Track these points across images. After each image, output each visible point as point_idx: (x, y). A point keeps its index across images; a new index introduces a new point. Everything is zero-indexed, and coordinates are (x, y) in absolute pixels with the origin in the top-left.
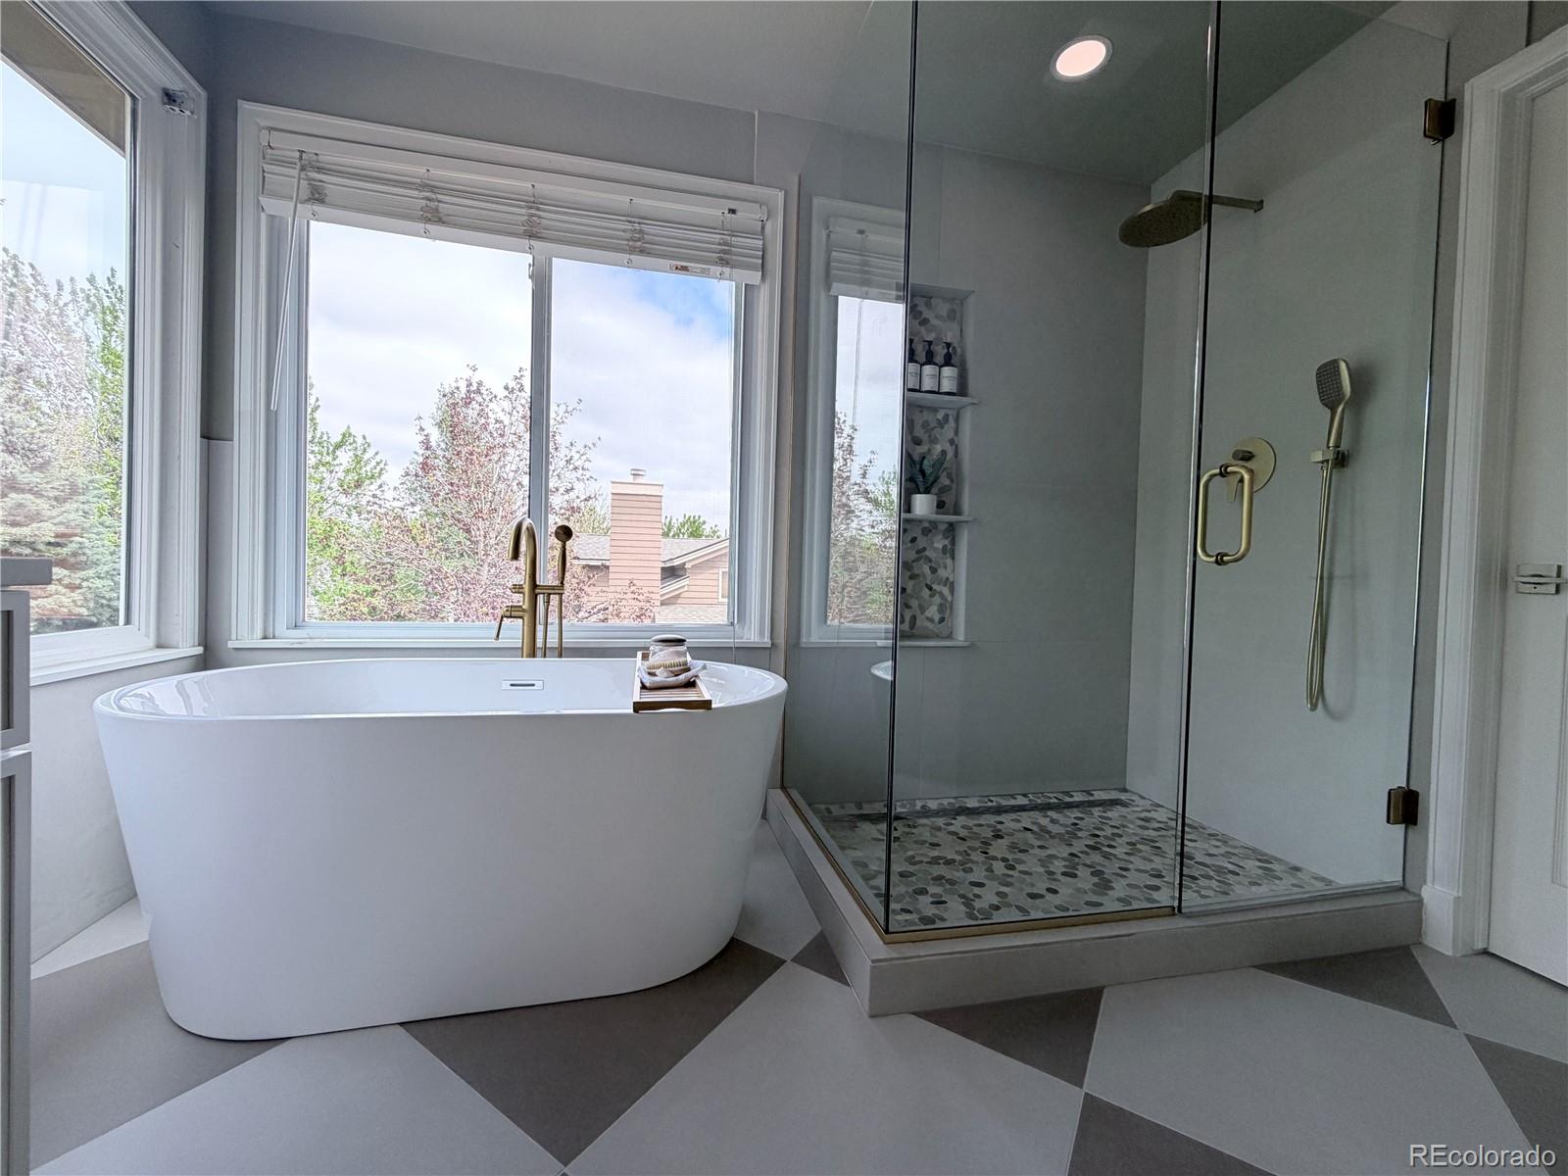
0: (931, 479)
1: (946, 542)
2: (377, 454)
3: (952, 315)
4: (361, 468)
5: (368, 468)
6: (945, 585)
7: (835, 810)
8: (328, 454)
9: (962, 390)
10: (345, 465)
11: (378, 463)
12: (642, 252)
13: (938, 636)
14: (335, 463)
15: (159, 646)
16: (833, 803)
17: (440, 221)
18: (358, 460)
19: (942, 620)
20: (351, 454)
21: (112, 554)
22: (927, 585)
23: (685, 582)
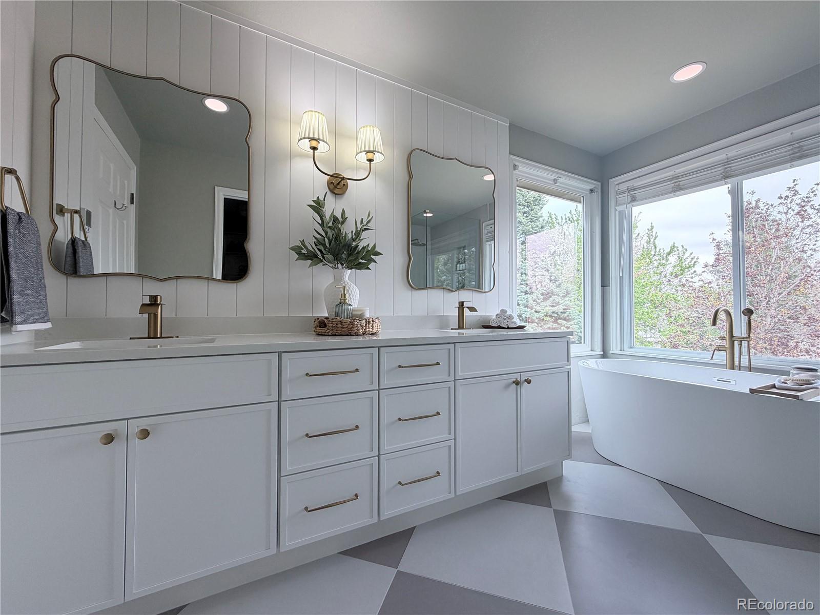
2: (691, 254)
4: (682, 263)
5: (687, 263)
8: (663, 259)
10: (673, 264)
11: (692, 259)
14: (667, 263)
15: (592, 350)
18: (680, 260)
20: (676, 257)
21: (578, 315)
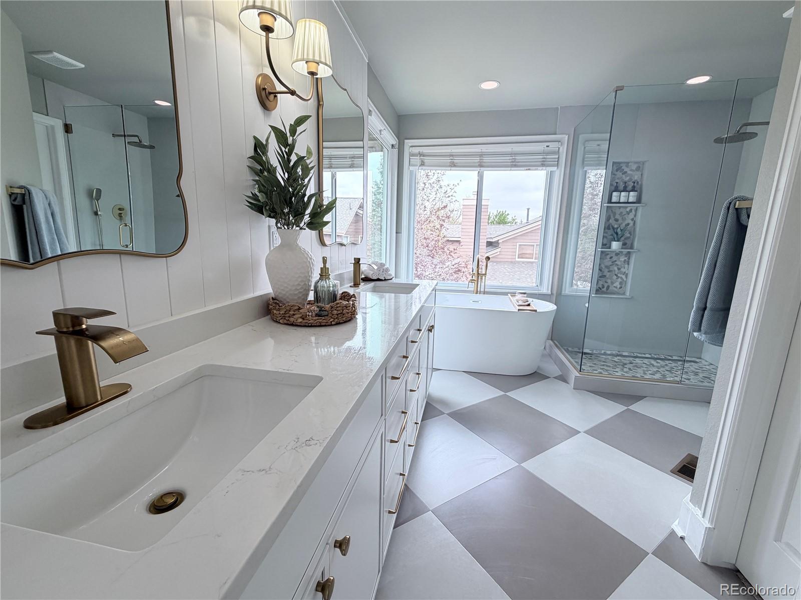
0: (620, 236)
1: (626, 258)
3: (638, 169)
6: (624, 274)
7: (570, 349)
9: (639, 201)
12: (515, 166)
13: (618, 294)
16: (569, 347)
17: (455, 166)
19: (621, 288)
22: (615, 275)
23: (499, 250)
